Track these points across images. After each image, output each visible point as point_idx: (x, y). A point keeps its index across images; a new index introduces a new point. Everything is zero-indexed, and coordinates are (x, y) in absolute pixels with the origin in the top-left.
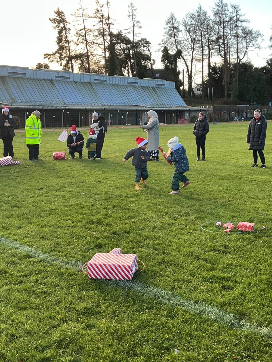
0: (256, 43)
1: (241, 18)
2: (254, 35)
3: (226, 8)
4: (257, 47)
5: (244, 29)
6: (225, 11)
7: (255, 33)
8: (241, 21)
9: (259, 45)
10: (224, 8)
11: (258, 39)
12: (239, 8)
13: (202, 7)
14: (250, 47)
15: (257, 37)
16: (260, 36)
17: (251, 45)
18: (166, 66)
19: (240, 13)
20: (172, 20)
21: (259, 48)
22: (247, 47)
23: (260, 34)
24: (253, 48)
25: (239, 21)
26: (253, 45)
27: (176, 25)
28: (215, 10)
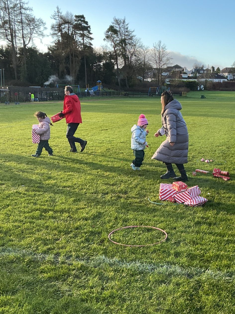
0: (39, 30)
1: (25, 6)
2: (37, 23)
4: (40, 34)
5: (27, 16)
7: (38, 21)
8: (25, 9)
9: (42, 33)
11: (40, 27)
14: (34, 34)
15: (40, 25)
16: (42, 24)
17: (34, 32)
21: (42, 35)
22: (31, 33)
24: (36, 35)
25: (23, 8)
26: (36, 32)
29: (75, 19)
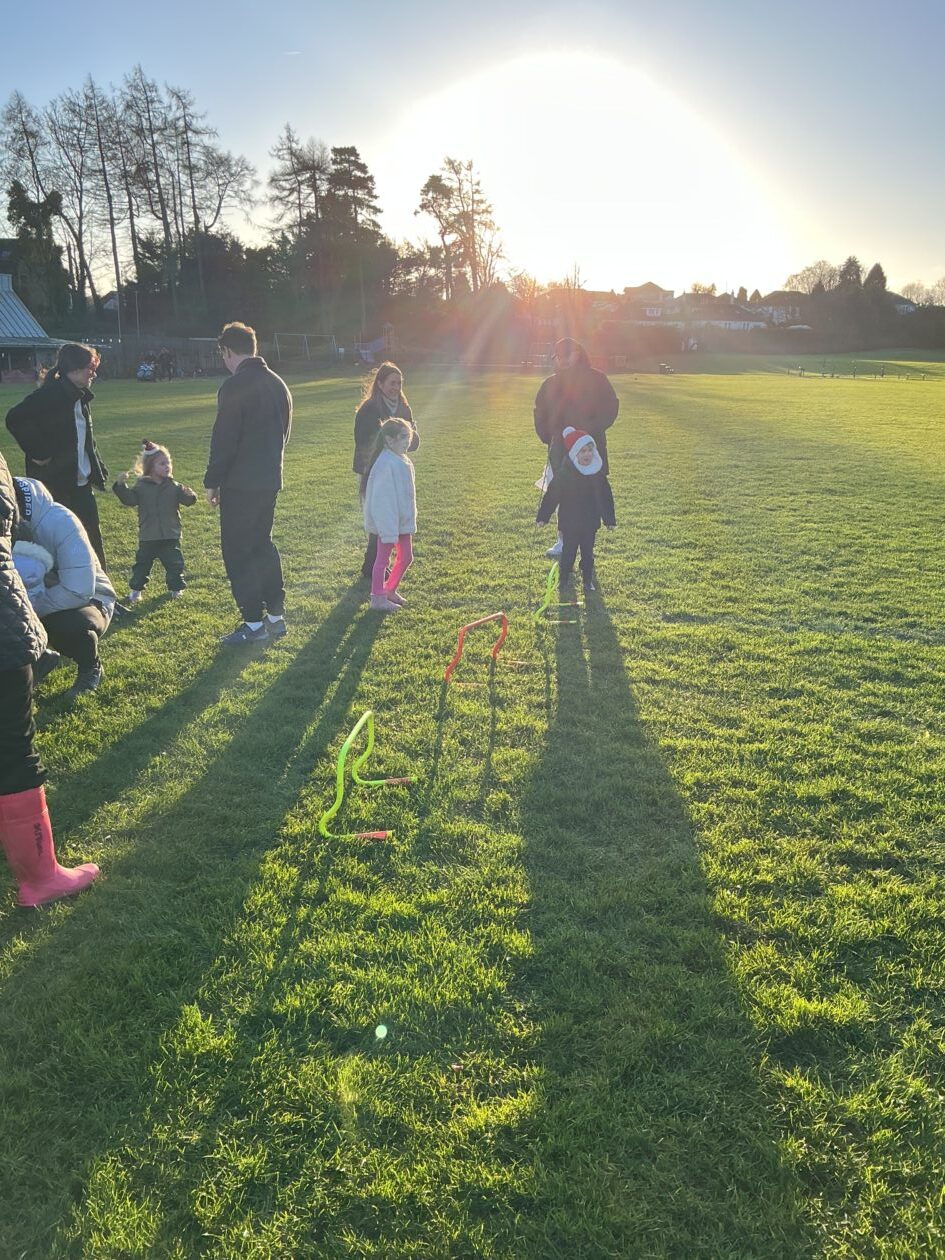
0: (241, 188)
1: (197, 124)
2: (234, 170)
3: (154, 94)
4: (244, 200)
5: (208, 152)
6: (152, 101)
7: (236, 164)
8: (196, 132)
9: (250, 195)
10: (149, 94)
11: (244, 179)
12: (190, 98)
13: (95, 87)
14: (229, 199)
15: (242, 173)
16: (246, 172)
17: (228, 192)
18: (23, 232)
19: (191, 110)
20: (21, 113)
21: (250, 200)
22: (220, 196)
23: (247, 168)
24: (235, 202)
25: (191, 130)
26: (236, 192)
27: (32, 126)
28: (129, 98)
29: (334, 157)
